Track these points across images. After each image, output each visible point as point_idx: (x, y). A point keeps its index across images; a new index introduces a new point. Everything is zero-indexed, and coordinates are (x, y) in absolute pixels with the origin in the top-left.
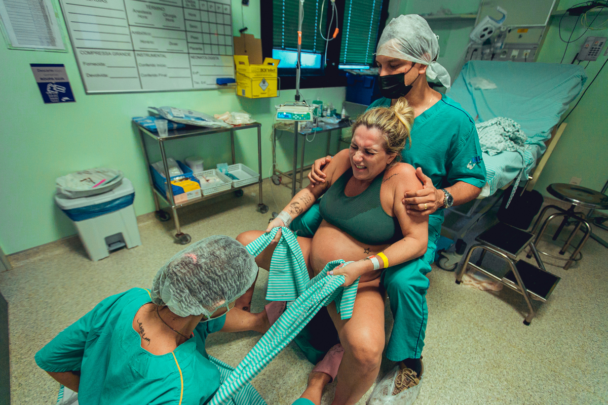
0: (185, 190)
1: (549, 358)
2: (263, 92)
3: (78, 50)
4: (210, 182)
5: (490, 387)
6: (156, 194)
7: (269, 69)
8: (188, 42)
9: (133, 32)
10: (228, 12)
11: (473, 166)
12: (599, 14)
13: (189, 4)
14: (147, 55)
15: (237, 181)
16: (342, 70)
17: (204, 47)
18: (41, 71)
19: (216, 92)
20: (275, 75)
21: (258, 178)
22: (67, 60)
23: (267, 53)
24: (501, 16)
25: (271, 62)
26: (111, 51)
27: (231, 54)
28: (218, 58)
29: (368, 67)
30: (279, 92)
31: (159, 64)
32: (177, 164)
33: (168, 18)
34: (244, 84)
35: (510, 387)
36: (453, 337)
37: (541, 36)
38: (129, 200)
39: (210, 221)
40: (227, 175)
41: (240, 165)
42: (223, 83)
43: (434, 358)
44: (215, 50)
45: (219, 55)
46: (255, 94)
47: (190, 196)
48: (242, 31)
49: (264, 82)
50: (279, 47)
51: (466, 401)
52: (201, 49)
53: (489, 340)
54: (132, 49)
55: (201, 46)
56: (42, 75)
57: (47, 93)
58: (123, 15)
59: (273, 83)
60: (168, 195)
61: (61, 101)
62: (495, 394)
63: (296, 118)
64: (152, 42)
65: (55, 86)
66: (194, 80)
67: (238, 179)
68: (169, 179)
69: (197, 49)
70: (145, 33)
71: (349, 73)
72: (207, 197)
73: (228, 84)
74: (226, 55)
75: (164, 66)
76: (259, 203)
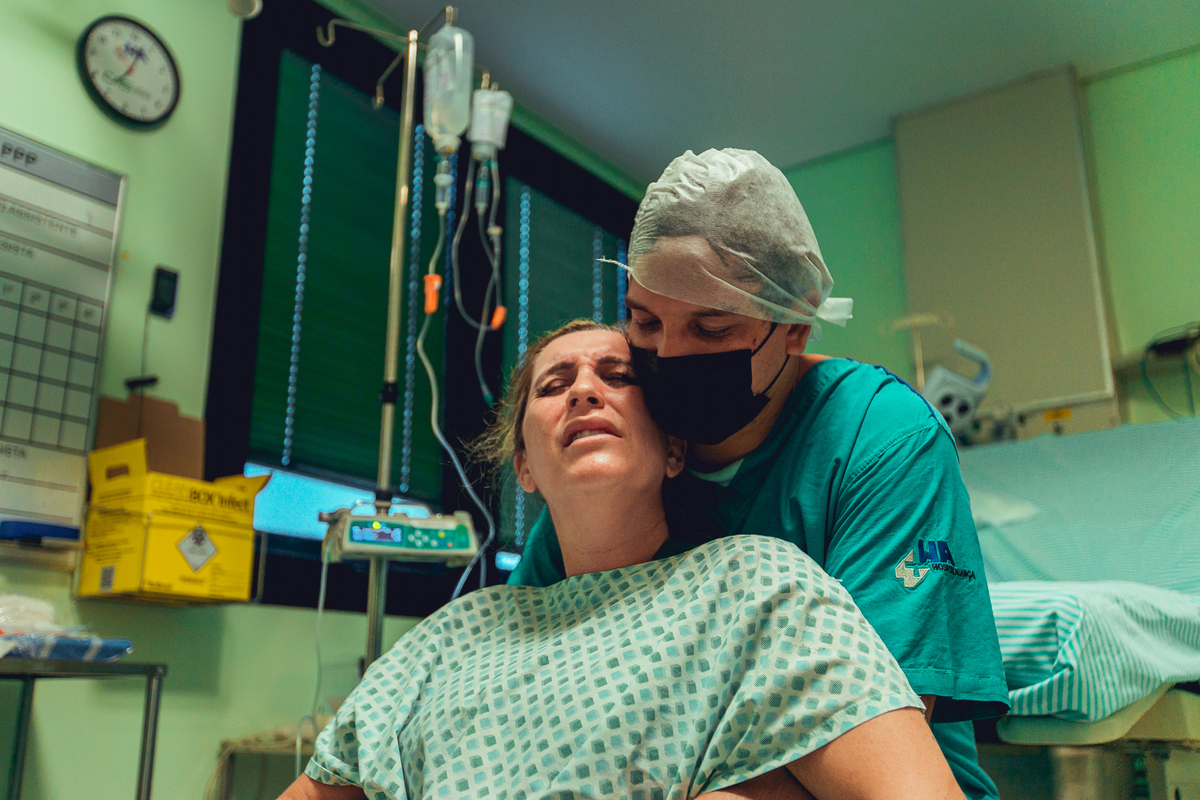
7: (226, 496)
10: (96, 321)
20: (247, 519)
27: (80, 446)
34: (113, 545)
44: (18, 424)
48: (133, 384)
50: (270, 459)
59: (234, 549)
73: (47, 540)
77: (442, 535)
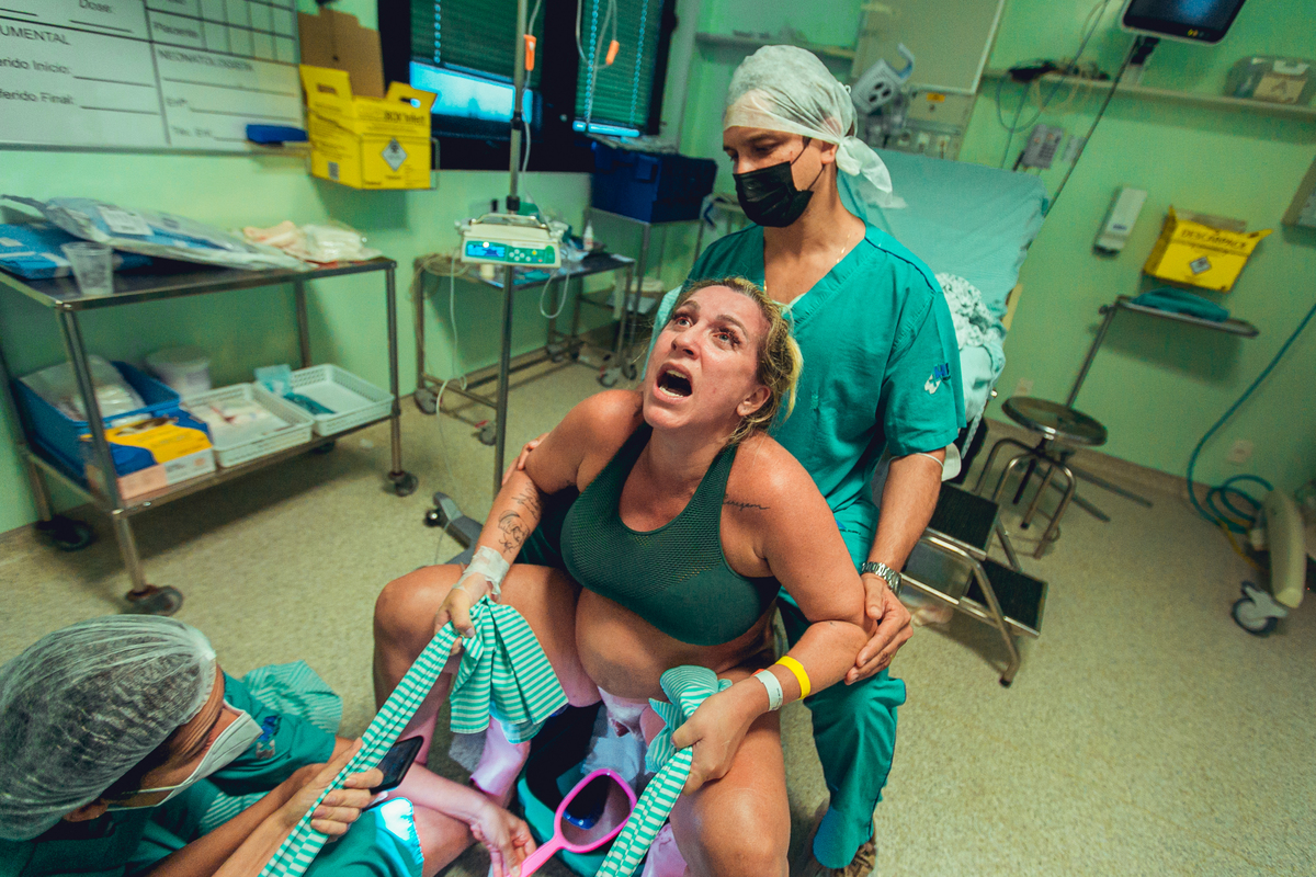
0: (157, 458)
2: (391, 173)
4: (237, 421)
7: (406, 113)
8: (146, 9)
11: (935, 385)
12: (1057, 86)
15: (328, 416)
16: (583, 134)
17: (202, 29)
19: (246, 163)
20: (424, 131)
21: (390, 405)
23: (396, 70)
24: (905, 64)
25: (408, 95)
27: (291, 59)
28: (249, 68)
29: (635, 133)
30: (437, 177)
31: (40, 61)
32: (117, 375)
34: (332, 146)
35: (1011, 832)
37: (966, 112)
40: (291, 398)
41: (327, 369)
42: (269, 139)
44: (240, 41)
45: (253, 58)
46: (369, 178)
47: (176, 472)
48: (323, 1)
49: (394, 147)
50: (427, 57)
52: (192, 34)
53: (954, 736)
55: (194, 25)
59: (418, 153)
60: (96, 475)
63: (517, 259)
66: (172, 121)
67: (331, 412)
68: (96, 422)
69: (179, 32)
71: (599, 142)
72: (237, 469)
73: (287, 144)
74: (276, 62)
75: (61, 69)
76: (389, 468)
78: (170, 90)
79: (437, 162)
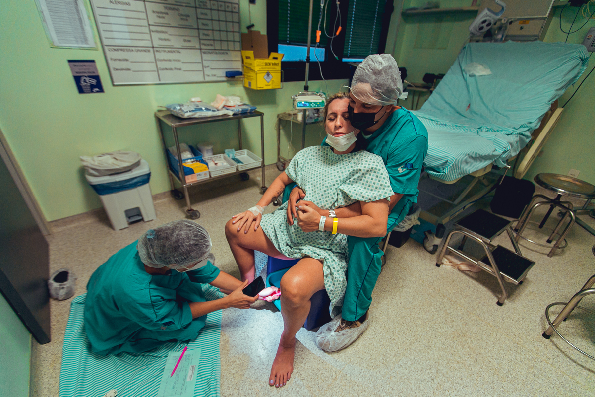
0: (195, 171)
1: (514, 333)
2: (267, 84)
3: (106, 48)
4: (218, 165)
5: (452, 352)
6: (171, 175)
7: (273, 62)
8: (200, 39)
9: (152, 31)
10: (236, 10)
13: (202, 4)
14: (165, 51)
15: (241, 164)
16: (346, 63)
17: (214, 43)
18: (76, 66)
19: (225, 84)
20: (279, 68)
21: (261, 162)
22: (97, 56)
23: (273, 48)
24: (501, 8)
25: (275, 56)
26: (133, 48)
27: (239, 49)
28: (227, 53)
30: (282, 84)
31: (174, 59)
32: (189, 149)
33: (182, 17)
34: (250, 76)
36: (425, 309)
37: (542, 27)
38: (146, 179)
39: (218, 201)
40: (233, 159)
41: (246, 151)
42: (232, 76)
43: (405, 325)
44: (224, 45)
45: (228, 50)
46: (259, 86)
47: (199, 176)
48: (248, 27)
49: (268, 74)
50: (284, 42)
51: (428, 361)
52: (211, 45)
53: (459, 313)
54: (151, 46)
55: (212, 42)
56: (77, 69)
57: (81, 85)
58: (143, 16)
59: (277, 76)
60: (181, 175)
61: (92, 92)
62: (456, 358)
63: (313, 106)
64: (168, 40)
65: (87, 79)
66: (206, 73)
67: (243, 163)
68: (181, 161)
69: (208, 45)
70: (163, 32)
72: (215, 178)
73: (236, 77)
74: (235, 50)
75: (179, 61)
76: (261, 186)
77: (318, 103)
78: (206, 63)
79: (283, 79)
